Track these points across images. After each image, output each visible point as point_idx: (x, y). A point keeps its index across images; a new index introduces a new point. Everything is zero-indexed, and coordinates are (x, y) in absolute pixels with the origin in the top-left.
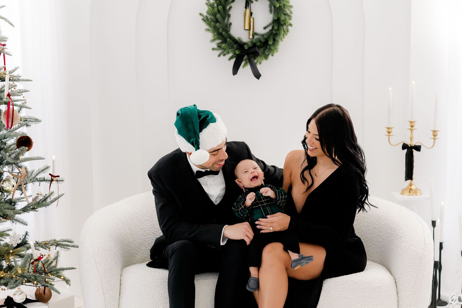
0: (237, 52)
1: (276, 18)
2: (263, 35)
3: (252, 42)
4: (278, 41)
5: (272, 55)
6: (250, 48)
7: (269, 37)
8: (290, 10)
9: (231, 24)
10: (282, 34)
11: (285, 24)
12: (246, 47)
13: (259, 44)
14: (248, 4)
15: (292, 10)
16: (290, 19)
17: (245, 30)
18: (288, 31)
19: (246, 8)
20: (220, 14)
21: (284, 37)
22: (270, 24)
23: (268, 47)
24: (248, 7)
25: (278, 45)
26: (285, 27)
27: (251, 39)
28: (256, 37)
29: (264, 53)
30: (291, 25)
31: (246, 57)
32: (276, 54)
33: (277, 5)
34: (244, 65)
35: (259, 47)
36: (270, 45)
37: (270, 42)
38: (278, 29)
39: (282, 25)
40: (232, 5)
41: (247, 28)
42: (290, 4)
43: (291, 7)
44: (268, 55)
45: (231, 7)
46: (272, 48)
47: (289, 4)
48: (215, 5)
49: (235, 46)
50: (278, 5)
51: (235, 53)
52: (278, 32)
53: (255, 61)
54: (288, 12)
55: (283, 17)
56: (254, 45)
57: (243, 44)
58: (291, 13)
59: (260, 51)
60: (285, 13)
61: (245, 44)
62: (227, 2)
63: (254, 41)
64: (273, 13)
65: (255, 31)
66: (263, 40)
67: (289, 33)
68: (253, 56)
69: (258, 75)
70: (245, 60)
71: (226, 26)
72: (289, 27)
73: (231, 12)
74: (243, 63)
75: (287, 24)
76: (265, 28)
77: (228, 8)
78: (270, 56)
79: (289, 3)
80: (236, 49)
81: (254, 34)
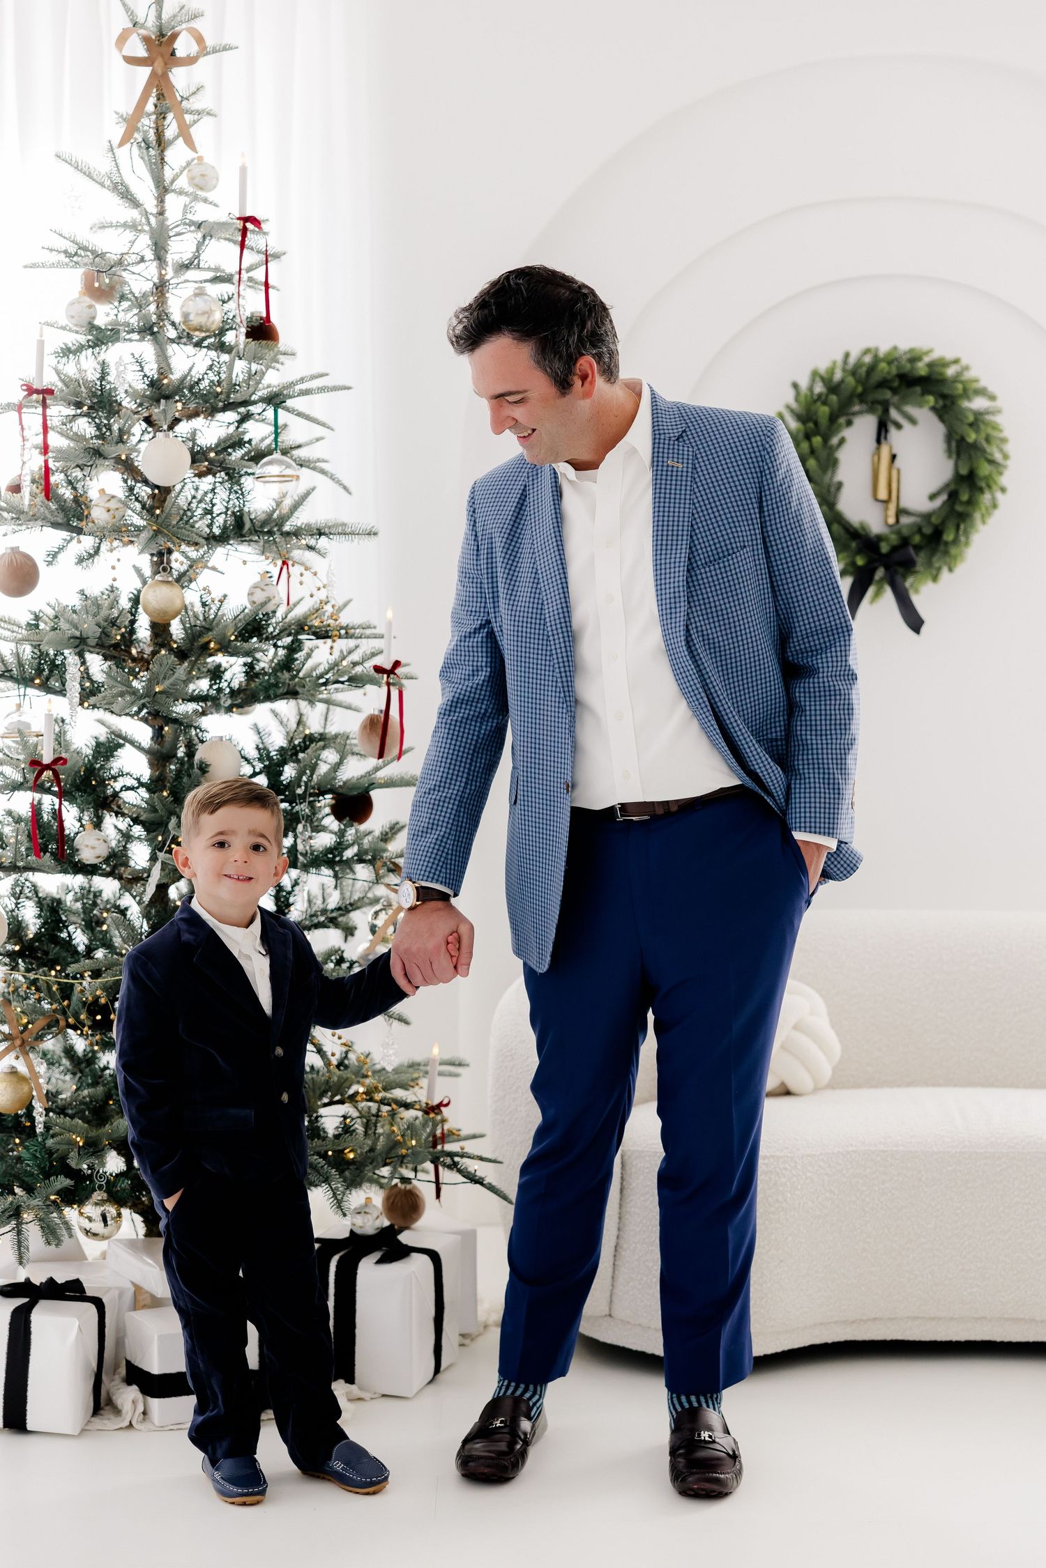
0: (860, 562)
1: (964, 471)
2: (927, 517)
3: (899, 533)
4: (967, 534)
5: (951, 570)
6: (894, 549)
7: (943, 523)
8: (1001, 451)
9: (840, 485)
10: (977, 516)
11: (989, 487)
12: (884, 548)
13: (917, 539)
14: (887, 431)
15: (1009, 448)
16: (1001, 474)
17: (877, 500)
18: (995, 506)
19: (879, 441)
20: (817, 459)
21: (984, 522)
22: (947, 485)
23: (942, 547)
24: (886, 438)
25: (967, 544)
26: (986, 497)
27: (891, 526)
28: (905, 520)
29: (929, 564)
30: (1003, 490)
31: (880, 573)
32: (961, 569)
33: (970, 437)
34: (877, 594)
35: (918, 548)
36: (946, 543)
37: (949, 536)
38: (971, 502)
39: (981, 490)
40: (847, 433)
41: (883, 495)
42: (1006, 434)
43: (1004, 440)
44: (939, 569)
45: (842, 441)
46: (953, 551)
47: (1001, 435)
48: (801, 436)
49: (854, 545)
50: (972, 437)
51: (853, 563)
52: (970, 509)
53: (908, 583)
54: (998, 456)
55: (984, 469)
56: (905, 542)
57: (875, 540)
58: (1006, 457)
59: (920, 559)
60: (989, 457)
61: (879, 538)
62: (835, 426)
63: (905, 532)
64: (954, 456)
65: (903, 504)
66: (928, 530)
67: (997, 514)
68: (901, 570)
69: (915, 622)
70: (882, 580)
71: (829, 491)
72: (999, 495)
73: (843, 455)
74: (871, 591)
75: (994, 487)
76: (932, 497)
77: (835, 441)
78: (945, 573)
79: (1001, 431)
80: (859, 551)
81: (900, 512)
